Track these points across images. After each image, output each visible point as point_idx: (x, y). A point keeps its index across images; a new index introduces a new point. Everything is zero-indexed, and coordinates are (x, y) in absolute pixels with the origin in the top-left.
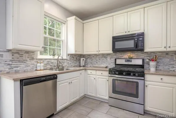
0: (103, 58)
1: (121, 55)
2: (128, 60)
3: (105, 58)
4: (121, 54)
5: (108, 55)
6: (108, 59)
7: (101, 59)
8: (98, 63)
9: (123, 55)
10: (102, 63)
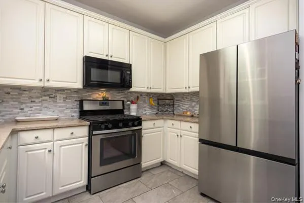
0: (44, 98)
1: (87, 94)
2: (103, 103)
3: (50, 97)
4: (88, 92)
5: (60, 92)
6: (58, 101)
7: (37, 100)
8: (26, 109)
9: (90, 93)
10: (41, 110)
